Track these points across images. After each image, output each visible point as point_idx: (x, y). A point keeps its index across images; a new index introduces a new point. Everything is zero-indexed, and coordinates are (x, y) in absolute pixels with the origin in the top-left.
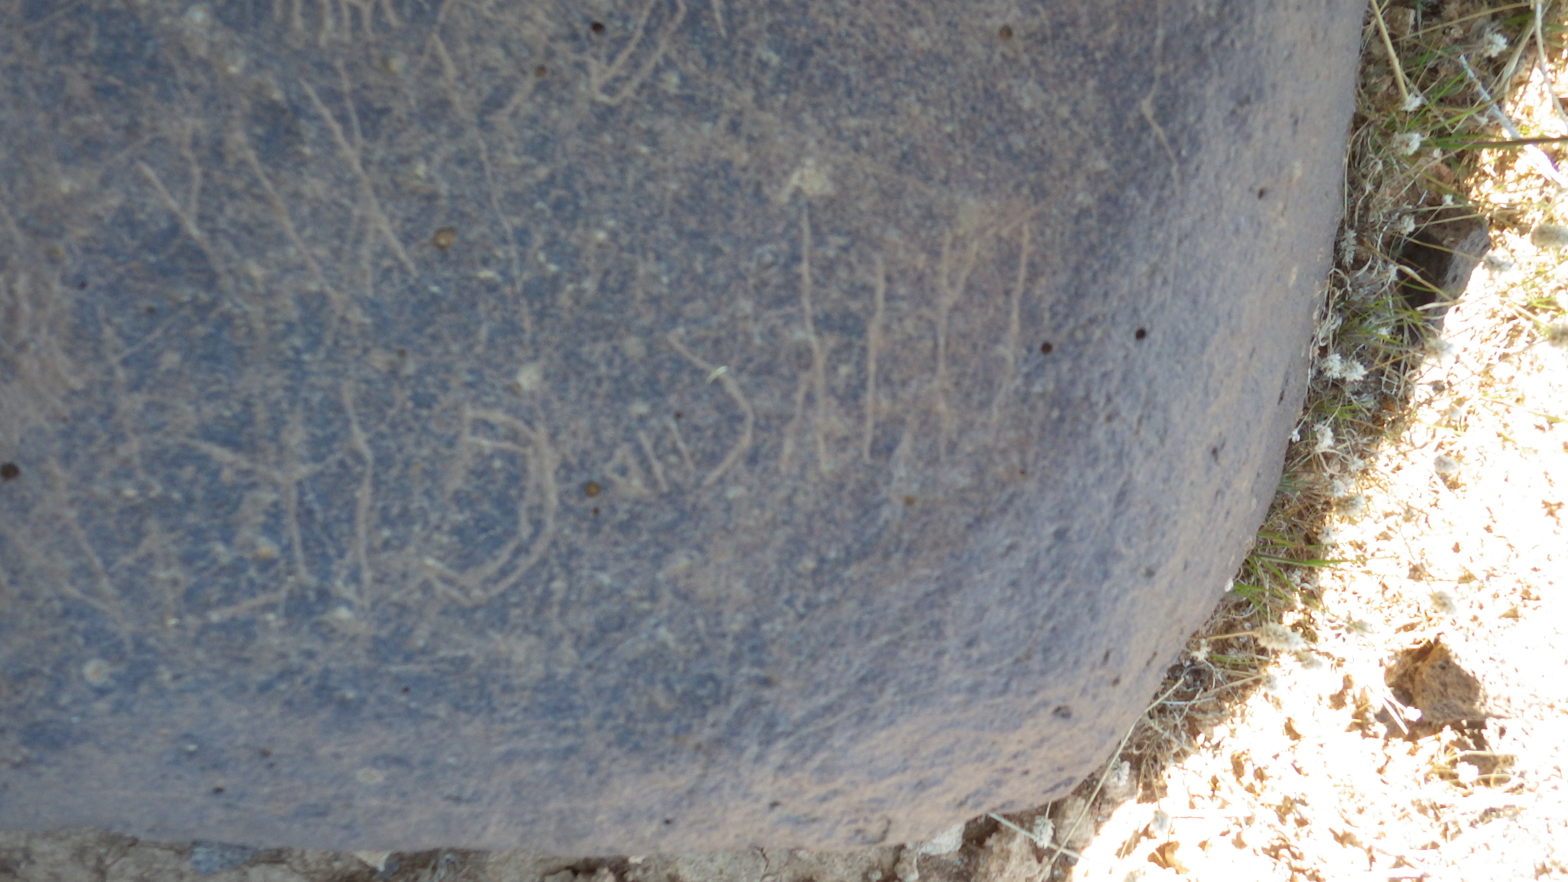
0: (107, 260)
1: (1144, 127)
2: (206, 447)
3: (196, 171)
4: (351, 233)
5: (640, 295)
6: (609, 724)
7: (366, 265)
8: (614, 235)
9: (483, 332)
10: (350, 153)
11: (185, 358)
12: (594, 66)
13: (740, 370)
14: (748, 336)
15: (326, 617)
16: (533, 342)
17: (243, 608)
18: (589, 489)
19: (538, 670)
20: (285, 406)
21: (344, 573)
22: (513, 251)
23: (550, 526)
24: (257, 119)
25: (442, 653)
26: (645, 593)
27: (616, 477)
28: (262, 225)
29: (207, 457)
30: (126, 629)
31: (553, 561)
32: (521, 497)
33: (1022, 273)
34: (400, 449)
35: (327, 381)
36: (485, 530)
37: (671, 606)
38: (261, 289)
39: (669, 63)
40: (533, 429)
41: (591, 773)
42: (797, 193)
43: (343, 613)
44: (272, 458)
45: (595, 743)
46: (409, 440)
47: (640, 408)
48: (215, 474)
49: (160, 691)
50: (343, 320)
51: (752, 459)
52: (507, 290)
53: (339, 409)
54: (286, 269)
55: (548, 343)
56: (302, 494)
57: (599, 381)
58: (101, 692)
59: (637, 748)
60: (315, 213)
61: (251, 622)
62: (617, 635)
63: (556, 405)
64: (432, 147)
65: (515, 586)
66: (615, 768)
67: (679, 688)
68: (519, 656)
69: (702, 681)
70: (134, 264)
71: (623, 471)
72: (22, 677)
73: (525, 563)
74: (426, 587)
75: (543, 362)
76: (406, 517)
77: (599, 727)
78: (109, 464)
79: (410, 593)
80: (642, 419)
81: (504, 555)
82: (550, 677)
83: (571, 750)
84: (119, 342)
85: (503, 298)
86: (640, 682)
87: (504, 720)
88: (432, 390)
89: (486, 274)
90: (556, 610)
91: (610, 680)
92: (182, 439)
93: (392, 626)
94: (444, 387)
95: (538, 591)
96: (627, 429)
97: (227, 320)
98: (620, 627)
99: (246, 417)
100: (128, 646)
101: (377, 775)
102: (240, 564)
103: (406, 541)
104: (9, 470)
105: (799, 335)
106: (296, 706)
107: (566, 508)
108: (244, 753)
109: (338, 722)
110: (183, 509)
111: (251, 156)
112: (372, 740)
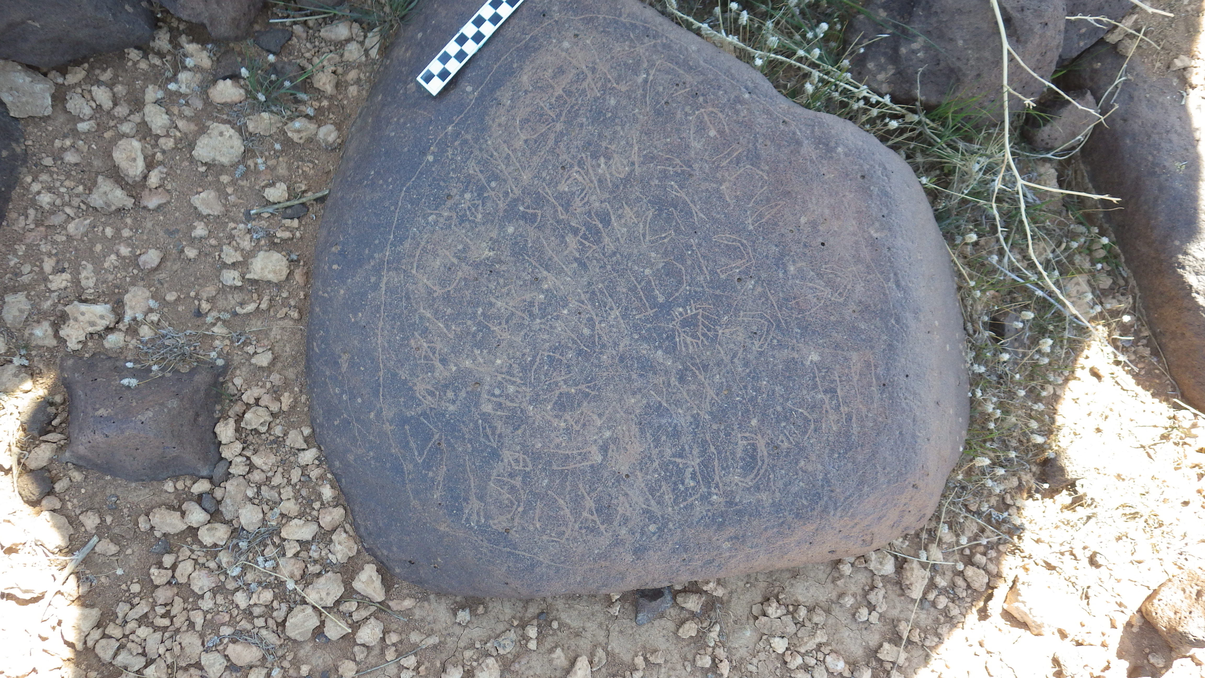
0: (646, 416)
1: (894, 326)
2: (673, 459)
3: (664, 390)
4: (703, 396)
5: (778, 395)
6: (792, 513)
7: (708, 404)
8: (768, 382)
9: (740, 414)
10: (701, 377)
11: (667, 437)
12: (755, 343)
13: (807, 408)
14: (807, 400)
15: (711, 499)
16: (753, 413)
17: (690, 500)
18: (774, 448)
19: (770, 501)
20: (692, 444)
21: (714, 486)
22: (744, 391)
23: (766, 461)
24: (677, 374)
25: (744, 502)
26: (795, 473)
27: (781, 444)
28: (681, 399)
29: (675, 462)
30: (659, 514)
31: (769, 470)
32: (757, 454)
33: (873, 368)
34: (724, 449)
36: (749, 466)
37: (802, 476)
38: (682, 415)
39: (774, 338)
40: (757, 436)
41: (789, 529)
42: (811, 362)
43: (716, 497)
44: (691, 459)
45: (790, 518)
46: (726, 446)
47: (783, 424)
48: (678, 466)
49: (671, 530)
50: (704, 418)
51: (815, 431)
52: (744, 401)
53: (707, 441)
54: (688, 409)
55: (757, 412)
56: (700, 467)
57: (772, 419)
58: (654, 534)
59: (801, 517)
60: (694, 394)
61: (692, 505)
62: (790, 487)
63: (762, 428)
64: (720, 371)
65: (760, 479)
66: (796, 526)
67: (809, 498)
68: (765, 498)
69: (814, 495)
70: (653, 416)
71: (782, 441)
72: (633, 534)
73: (762, 472)
74: (737, 484)
75: (757, 417)
76: (728, 467)
77: (790, 514)
78: (651, 469)
79: (733, 487)
80: (784, 427)
81: (755, 471)
82: (774, 502)
83: (783, 523)
84: (651, 436)
85: (744, 404)
86: (798, 499)
87: (764, 518)
88: (730, 431)
89: (738, 399)
90: (772, 483)
91: (790, 499)
92: (668, 458)
93: (730, 497)
94: (733, 430)
95: (766, 479)
96: (781, 430)
97: (676, 425)
98: (790, 484)
99: (683, 449)
100: (660, 518)
101: (728, 545)
102: (687, 489)
103: (729, 473)
104: (627, 476)
105: (820, 396)
106: (707, 526)
107: (770, 454)
108: (692, 545)
109: (718, 529)
110: (671, 477)
111: (677, 383)
112: (727, 532)
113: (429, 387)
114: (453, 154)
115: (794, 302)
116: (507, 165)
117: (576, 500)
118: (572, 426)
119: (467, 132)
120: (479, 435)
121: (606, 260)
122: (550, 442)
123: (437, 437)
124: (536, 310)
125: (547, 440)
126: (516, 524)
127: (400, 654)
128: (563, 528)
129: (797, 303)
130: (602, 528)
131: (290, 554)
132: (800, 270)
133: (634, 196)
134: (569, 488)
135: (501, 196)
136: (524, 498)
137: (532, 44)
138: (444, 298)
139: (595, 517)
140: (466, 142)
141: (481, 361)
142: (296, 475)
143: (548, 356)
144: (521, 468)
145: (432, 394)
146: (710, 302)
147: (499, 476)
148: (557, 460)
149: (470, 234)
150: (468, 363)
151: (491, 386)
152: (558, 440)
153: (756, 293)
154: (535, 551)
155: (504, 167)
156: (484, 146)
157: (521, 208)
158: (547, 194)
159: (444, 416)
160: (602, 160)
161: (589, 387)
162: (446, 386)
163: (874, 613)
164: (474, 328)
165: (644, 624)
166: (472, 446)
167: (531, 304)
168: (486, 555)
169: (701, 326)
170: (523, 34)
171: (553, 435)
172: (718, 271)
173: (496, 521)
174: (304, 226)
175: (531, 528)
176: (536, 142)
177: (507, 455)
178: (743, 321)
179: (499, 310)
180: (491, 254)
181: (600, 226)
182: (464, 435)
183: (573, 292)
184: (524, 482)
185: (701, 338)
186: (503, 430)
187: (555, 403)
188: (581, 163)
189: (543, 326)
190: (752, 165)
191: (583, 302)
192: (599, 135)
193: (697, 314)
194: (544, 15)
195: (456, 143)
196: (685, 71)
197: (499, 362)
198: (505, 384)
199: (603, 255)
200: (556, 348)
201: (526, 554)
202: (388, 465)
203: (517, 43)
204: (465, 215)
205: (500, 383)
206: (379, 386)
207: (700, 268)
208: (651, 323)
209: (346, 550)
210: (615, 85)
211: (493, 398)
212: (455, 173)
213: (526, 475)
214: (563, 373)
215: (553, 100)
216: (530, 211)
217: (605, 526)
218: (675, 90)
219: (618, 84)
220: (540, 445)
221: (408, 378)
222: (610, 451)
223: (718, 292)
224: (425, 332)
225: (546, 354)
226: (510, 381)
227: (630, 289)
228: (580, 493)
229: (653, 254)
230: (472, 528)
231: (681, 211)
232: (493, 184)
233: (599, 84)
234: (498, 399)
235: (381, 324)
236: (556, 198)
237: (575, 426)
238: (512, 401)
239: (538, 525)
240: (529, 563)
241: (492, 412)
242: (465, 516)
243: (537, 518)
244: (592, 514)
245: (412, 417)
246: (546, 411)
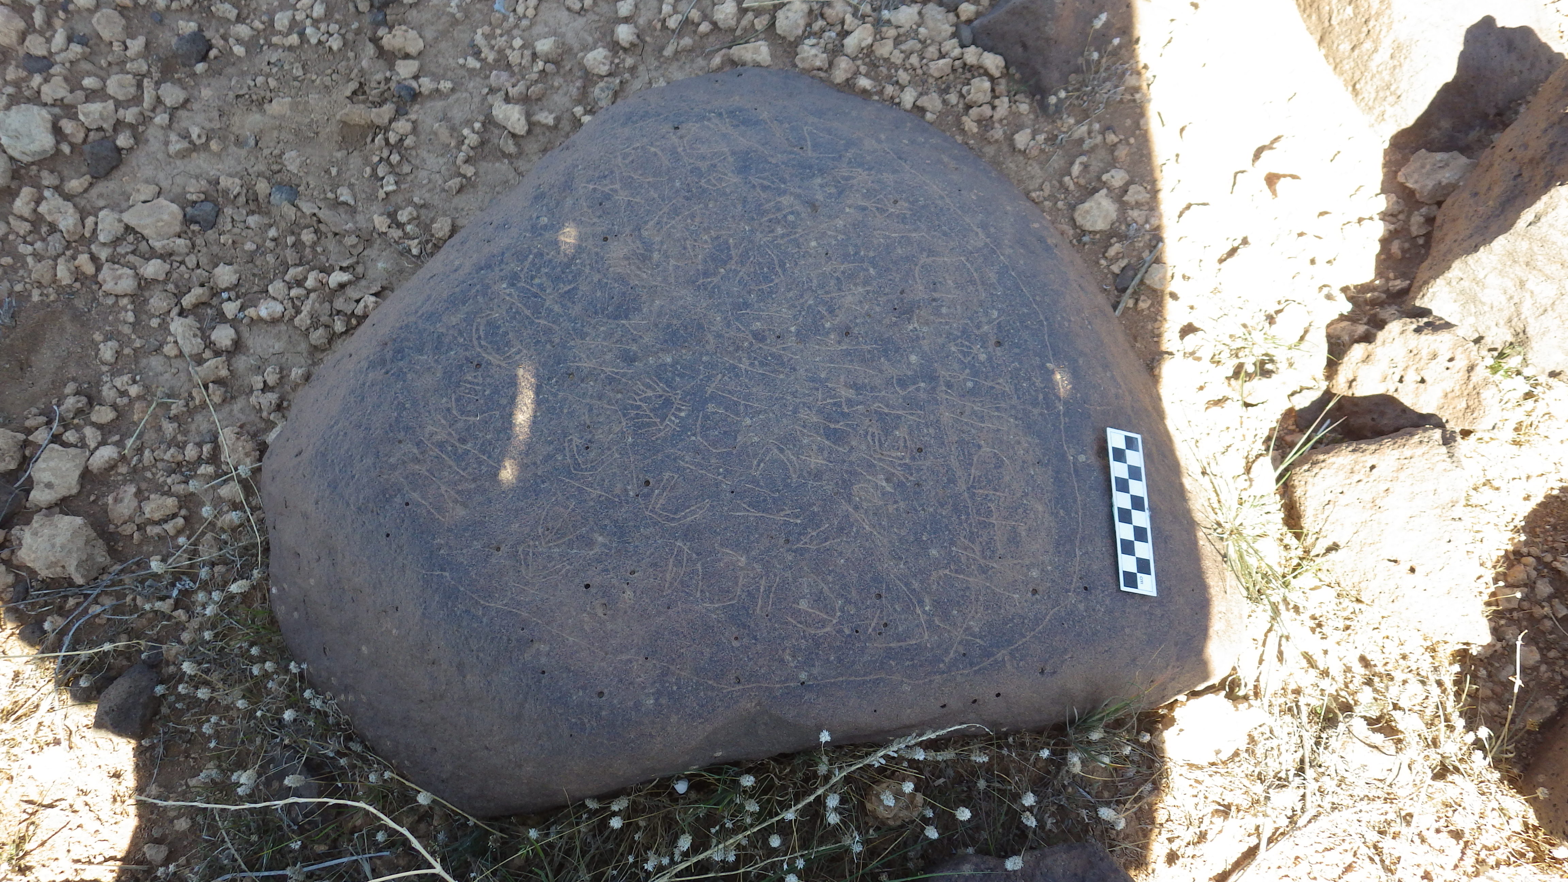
0: (633, 298)
2: (573, 285)
3: (635, 333)
4: (591, 356)
6: (414, 326)
7: (581, 354)
10: (608, 369)
11: (596, 297)
12: (579, 441)
15: (507, 281)
17: (527, 264)
18: (479, 365)
19: (445, 319)
20: (566, 311)
21: (513, 293)
23: (479, 349)
24: (635, 355)
25: (471, 300)
26: (439, 360)
27: (476, 374)
28: (611, 338)
29: (569, 284)
31: (469, 344)
32: (493, 348)
33: (433, 511)
34: (531, 329)
35: (563, 325)
36: (492, 334)
37: (430, 364)
38: (597, 326)
39: (564, 459)
40: (507, 364)
43: (504, 286)
44: (556, 299)
45: (412, 320)
46: (531, 333)
48: (564, 283)
50: (573, 339)
51: (448, 410)
52: (546, 382)
53: (554, 322)
54: (596, 336)
55: (524, 382)
56: (542, 299)
58: (538, 218)
59: (401, 329)
60: (603, 351)
61: (522, 264)
62: (435, 345)
63: (507, 373)
64: (593, 389)
65: (471, 330)
67: (406, 350)
68: (453, 318)
69: (403, 357)
70: (627, 303)
71: (475, 377)
73: (475, 336)
74: (491, 309)
75: (521, 377)
76: (515, 318)
77: (416, 323)
79: (493, 305)
80: (485, 391)
81: (482, 333)
82: (440, 321)
84: (612, 286)
85: (545, 380)
86: (417, 342)
87: (440, 302)
89: (554, 381)
90: (456, 335)
91: (425, 335)
92: (579, 282)
93: (489, 294)
95: (465, 335)
97: (596, 313)
98: (436, 347)
99: (571, 300)
100: (543, 233)
102: (538, 272)
103: (508, 313)
104: (606, 239)
105: (470, 445)
106: (491, 258)
107: (479, 357)
108: (493, 237)
111: (627, 347)
113: (855, 181)
114: (1034, 384)
115: (572, 506)
116: (974, 412)
117: (636, 189)
118: (695, 240)
119: (1041, 414)
120: (773, 175)
121: (798, 400)
122: (704, 214)
123: (810, 151)
124: (823, 309)
125: (708, 213)
126: (674, 137)
127: (687, 22)
128: (627, 161)
129: (567, 507)
130: (591, 187)
131: (849, 18)
132: (590, 544)
133: (825, 477)
134: (652, 193)
135: (953, 380)
136: (686, 159)
137: (1068, 547)
138: (914, 256)
139: (606, 189)
140: (1035, 403)
141: (829, 233)
142: (903, 76)
143: (772, 281)
144: (711, 177)
145: (847, 179)
146: (659, 441)
147: (725, 159)
148: (683, 206)
149: (947, 327)
150: (840, 223)
151: (801, 220)
152: (697, 220)
153: (619, 485)
154: (637, 130)
155: (976, 408)
156: (1013, 412)
157: (922, 385)
158: (912, 414)
159: (820, 170)
160: (889, 489)
161: (710, 283)
162: (840, 193)
163: (261, 385)
164: (862, 253)
166: (771, 163)
167: (831, 311)
168: (678, 102)
169: (648, 413)
170: (1087, 553)
171: (706, 221)
172: (676, 476)
173: (694, 128)
174: (1106, 274)
175: (657, 143)
176: (970, 454)
177: (734, 179)
178: (609, 449)
179: (855, 285)
180: (911, 327)
181: (832, 426)
182: (788, 167)
183: (802, 351)
184: (698, 169)
185: (639, 403)
186: (755, 194)
187: (728, 248)
188: (907, 467)
189: (801, 301)
190: (732, 605)
191: (784, 349)
192: (916, 510)
193: (663, 420)
194: (1086, 589)
195: (1041, 397)
196: (890, 648)
197: (813, 244)
198: (790, 230)
199: (804, 404)
200: (771, 292)
201: (642, 124)
203: (1083, 538)
204: (968, 338)
205: (795, 227)
206: (900, 158)
207: (698, 465)
208: (702, 380)
209: (806, 55)
210: (947, 572)
211: (790, 210)
212: (1016, 369)
213: (701, 176)
214: (746, 277)
215: (993, 506)
216: (912, 388)
217: (590, 190)
218: (882, 619)
219: (946, 575)
220: (710, 205)
222: (640, 246)
223: (660, 456)
224: (903, 219)
225: (776, 281)
226: (788, 235)
227: (750, 394)
228: (638, 196)
229: (756, 439)
230: (710, 112)
231: (764, 500)
232: (970, 384)
233: (964, 559)
234: (784, 213)
235: (948, 200)
236: (899, 417)
237: (693, 243)
238: (770, 221)
239: (653, 149)
240: (634, 119)
241: (778, 199)
242: (725, 116)
243: (660, 153)
244: (612, 190)
245: (846, 151)
246: (731, 236)
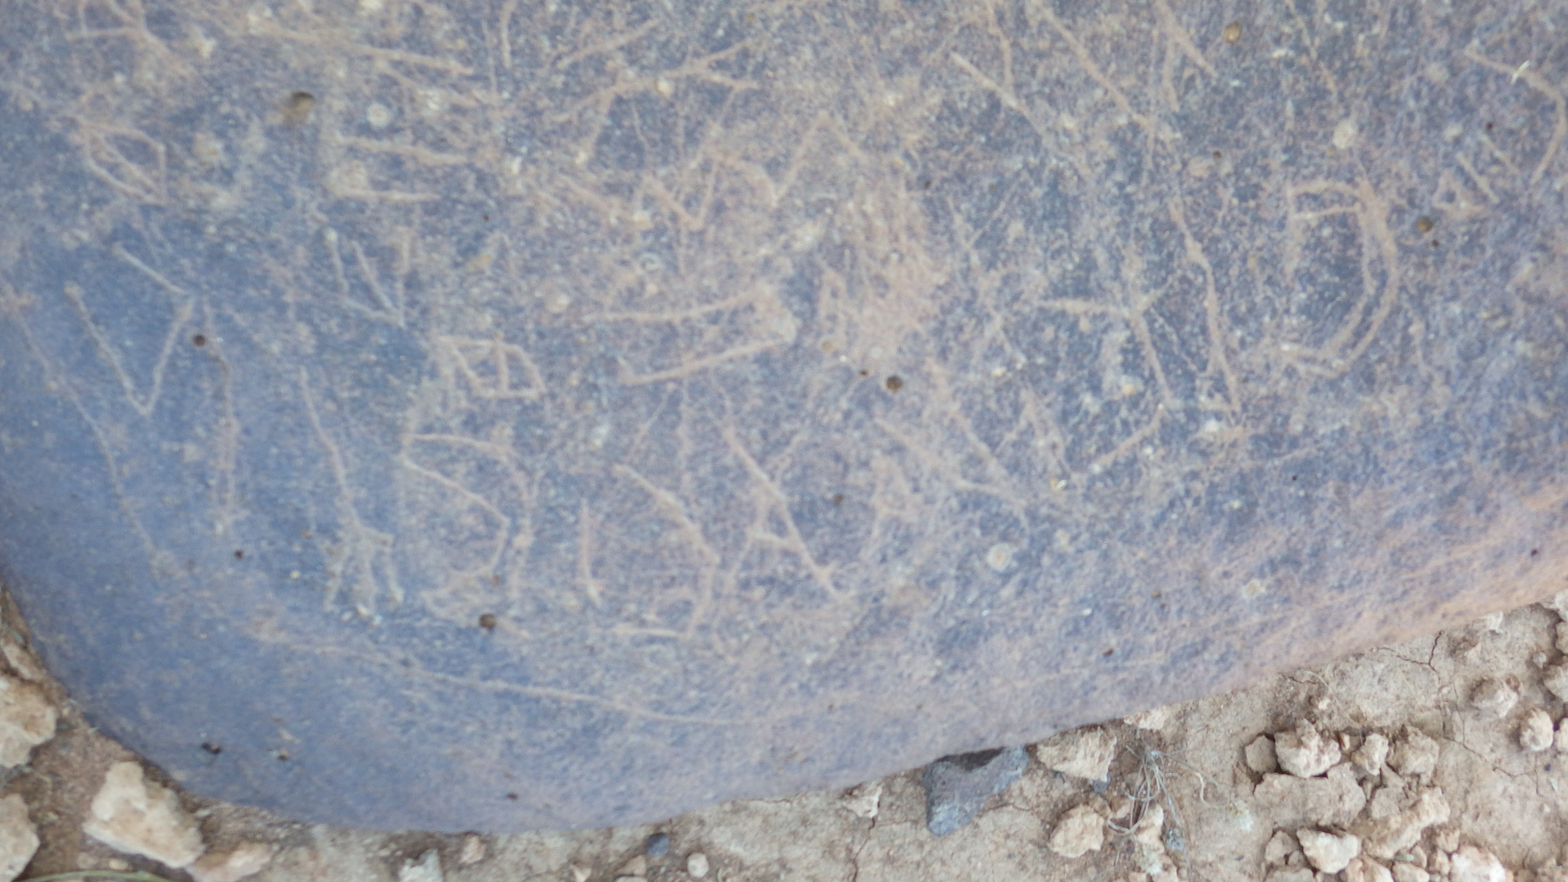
0: (944, 154)
2: (1057, 305)
3: (1005, 44)
4: (1153, 55)
5: (1428, 21)
6: (1490, 453)
7: (1167, 83)
9: (1290, 108)
11: (1029, 223)
13: (1540, 62)
14: (1541, 25)
15: (1199, 435)
16: (1341, 98)
18: (1423, 224)
19: (1414, 417)
20: (1119, 242)
21: (1207, 385)
22: (1300, 22)
23: (1392, 274)
25: (1321, 431)
26: (1498, 310)
27: (1445, 206)
28: (1070, 76)
29: (1063, 313)
30: (1017, 506)
31: (1406, 305)
32: (1360, 254)
34: (1235, 247)
35: (1153, 205)
36: (1332, 299)
37: (1526, 314)
38: (1078, 138)
40: (1356, 185)
41: (1479, 509)
43: (1212, 426)
44: (1119, 296)
46: (1242, 236)
47: (1453, 130)
48: (1073, 328)
49: (1061, 558)
50: (1157, 141)
52: (1304, 60)
53: (1172, 227)
54: (1096, 111)
55: (1356, 95)
56: (1151, 322)
57: (1411, 116)
58: (1006, 576)
59: (1525, 466)
60: (1117, 48)
61: (1132, 461)
62: (1482, 360)
63: (1376, 154)
65: (1376, 341)
66: (1504, 497)
67: (1551, 395)
68: (1393, 411)
70: (970, 148)
71: (1450, 197)
72: (933, 585)
73: (1379, 316)
74: (1290, 372)
75: (1354, 115)
77: (1483, 457)
78: (979, 348)
79: (1277, 382)
80: (1457, 141)
81: (1355, 318)
82: (1427, 422)
83: (1458, 491)
84: (969, 227)
85: (1302, 70)
86: (1513, 400)
87: (1391, 481)
88: (1255, 180)
89: (1279, 53)
90: (1419, 353)
91: (1484, 406)
92: (1037, 303)
93: (1269, 419)
94: (1266, 172)
95: (1397, 341)
96: (1446, 156)
97: (1058, 174)
98: (1482, 351)
99: (1088, 264)
100: (1024, 522)
101: (1260, 587)
102: (1110, 408)
103: (1259, 334)
104: (894, 382)
106: (1191, 531)
107: (1405, 250)
108: (1137, 602)
109: (1229, 538)
110: (1050, 370)
111: (1049, 14)
112: (1262, 546)
113: (126, 128)
117: (720, 488)
118: (674, 217)
120: (335, 287)
122: (600, 285)
123: (186, 312)
125: (587, 281)
126: (514, 595)
128: (684, 592)
130: (823, 575)
134: (687, 448)
136: (530, 497)
139: (794, 540)
144: (505, 391)
145: (139, 152)
147: (428, 429)
148: (635, 347)
150: (256, 20)
151: (352, 96)
152: (627, 278)
154: (594, 679)
159: (196, 229)
161: (721, 66)
162: (188, 119)
165: (951, 831)
166: (316, 332)
168: (425, 709)
171: (606, 260)
173: (443, 593)
175: (571, 602)
177: (447, 349)
182: (277, 292)
184: (519, 441)
186: (422, 257)
187: (604, 138)
198: (406, 83)
201: (565, 694)
202: (49, 439)
205: (388, 82)
209: (14, 728)
211: (365, 143)
213: (527, 416)
214: (619, 21)
217: (832, 567)
220: (564, 301)
221: (44, 104)
222: (825, 296)
226: (422, 70)
228: (728, 460)
230: (364, 624)
234: (385, 145)
237: (685, 216)
238: (440, 144)
239: (593, 590)
240: (577, 723)
241: (371, 195)
242: (334, 585)
243: (585, 566)
244: (781, 530)
245: (82, 250)
246: (572, 171)
